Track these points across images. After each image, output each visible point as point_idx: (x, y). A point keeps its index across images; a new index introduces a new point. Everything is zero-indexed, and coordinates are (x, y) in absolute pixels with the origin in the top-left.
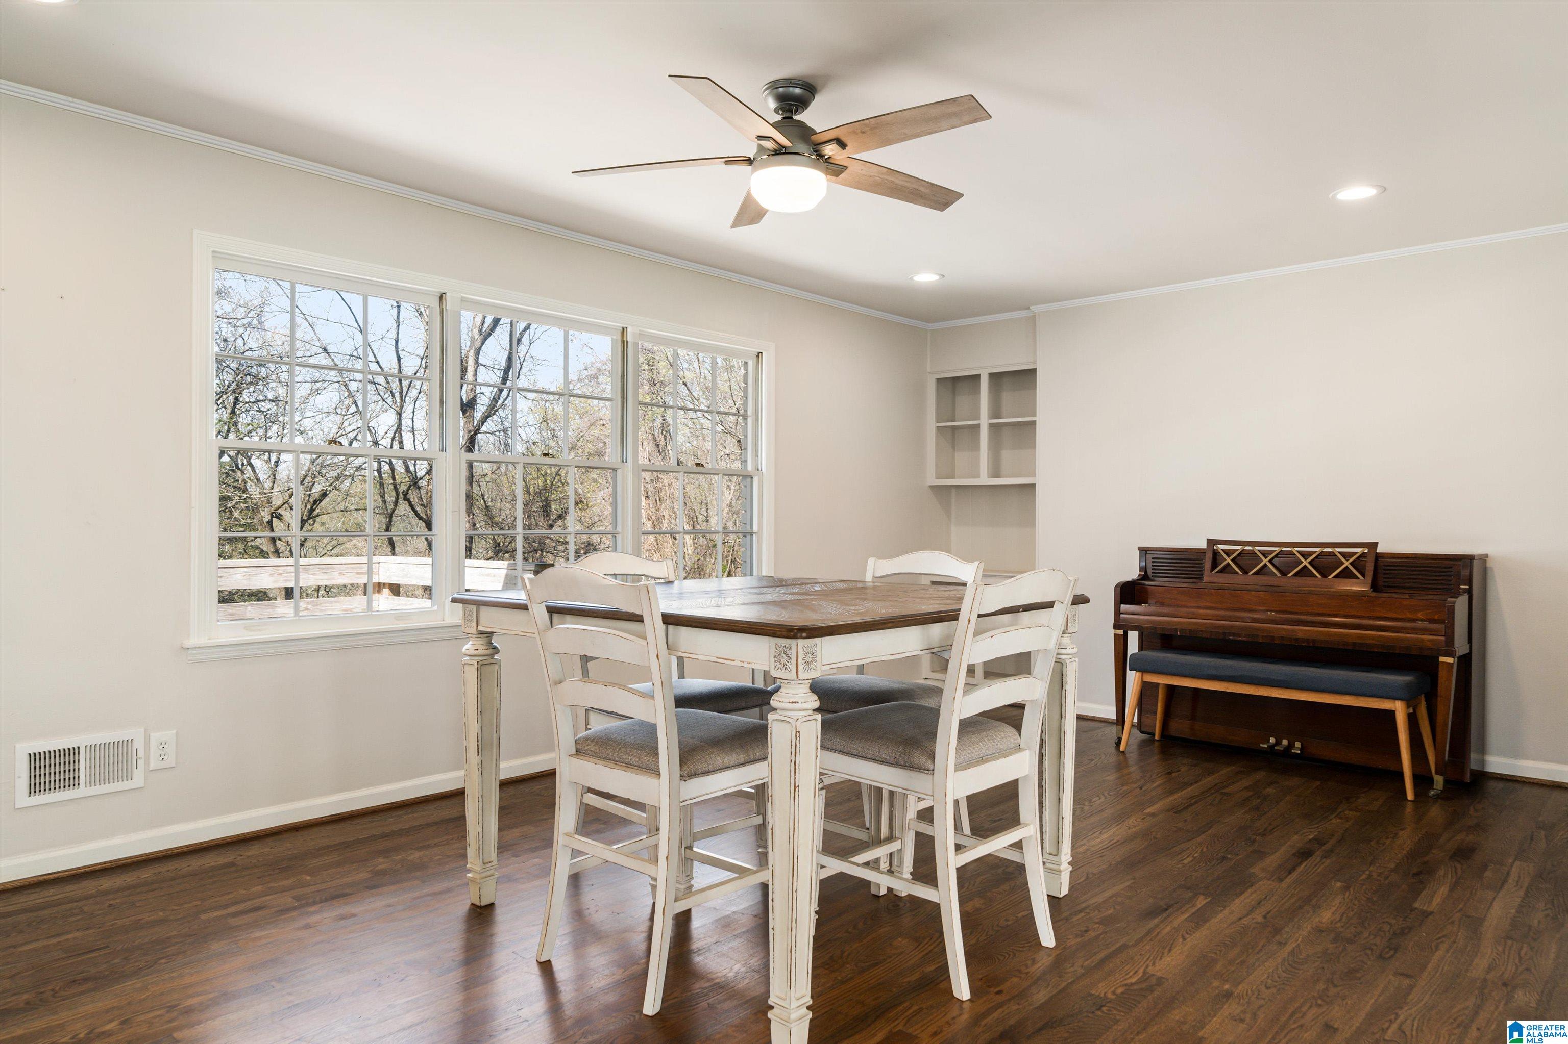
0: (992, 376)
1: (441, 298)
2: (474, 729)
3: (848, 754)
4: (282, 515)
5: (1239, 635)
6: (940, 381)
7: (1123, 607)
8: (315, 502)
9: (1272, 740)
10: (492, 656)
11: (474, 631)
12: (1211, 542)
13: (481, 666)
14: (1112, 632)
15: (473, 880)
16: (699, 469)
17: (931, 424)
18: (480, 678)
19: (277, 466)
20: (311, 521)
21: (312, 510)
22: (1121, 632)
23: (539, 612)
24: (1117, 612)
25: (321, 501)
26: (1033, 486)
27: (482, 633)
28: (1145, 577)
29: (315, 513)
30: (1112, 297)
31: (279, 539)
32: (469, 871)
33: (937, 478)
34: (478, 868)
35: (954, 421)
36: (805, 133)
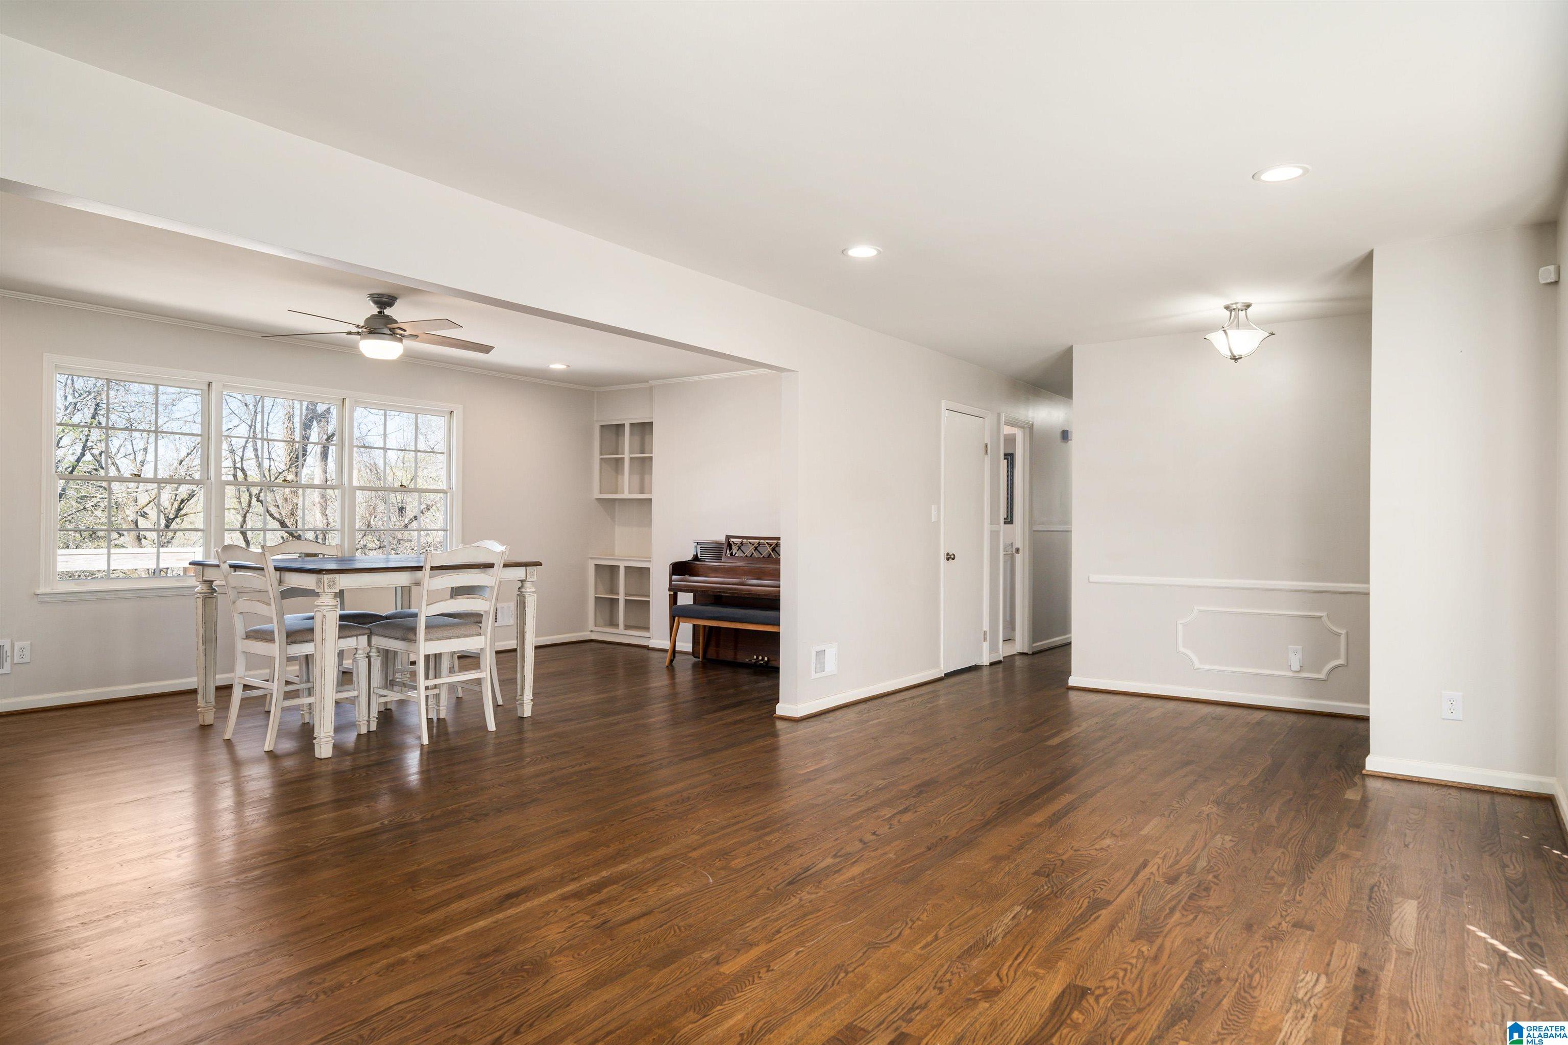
0: (632, 425)
1: (209, 385)
2: (201, 631)
3: (385, 636)
4: (146, 514)
5: (727, 593)
6: (603, 427)
7: (674, 577)
8: (182, 501)
9: (755, 657)
10: (212, 593)
11: (201, 580)
12: (728, 537)
13: (205, 599)
14: (668, 593)
15: (201, 712)
16: (402, 488)
17: (597, 456)
18: (204, 605)
19: (142, 466)
20: (178, 520)
21: (179, 509)
22: (672, 593)
23: (225, 567)
24: (671, 581)
25: (188, 500)
26: (651, 499)
27: (205, 581)
28: (696, 558)
29: (182, 512)
30: (697, 378)
31: (145, 538)
32: (199, 708)
33: (601, 493)
34: (202, 705)
35: (617, 454)
36: (390, 320)
